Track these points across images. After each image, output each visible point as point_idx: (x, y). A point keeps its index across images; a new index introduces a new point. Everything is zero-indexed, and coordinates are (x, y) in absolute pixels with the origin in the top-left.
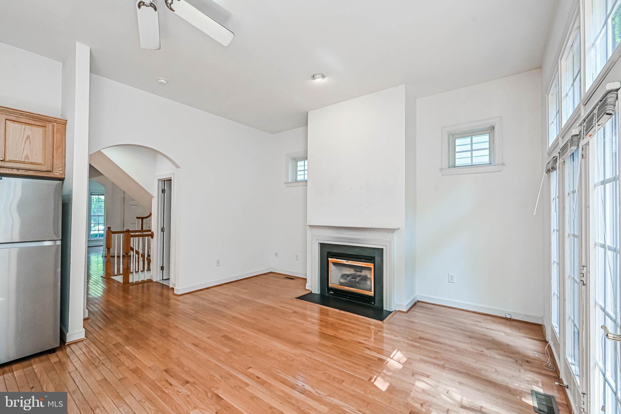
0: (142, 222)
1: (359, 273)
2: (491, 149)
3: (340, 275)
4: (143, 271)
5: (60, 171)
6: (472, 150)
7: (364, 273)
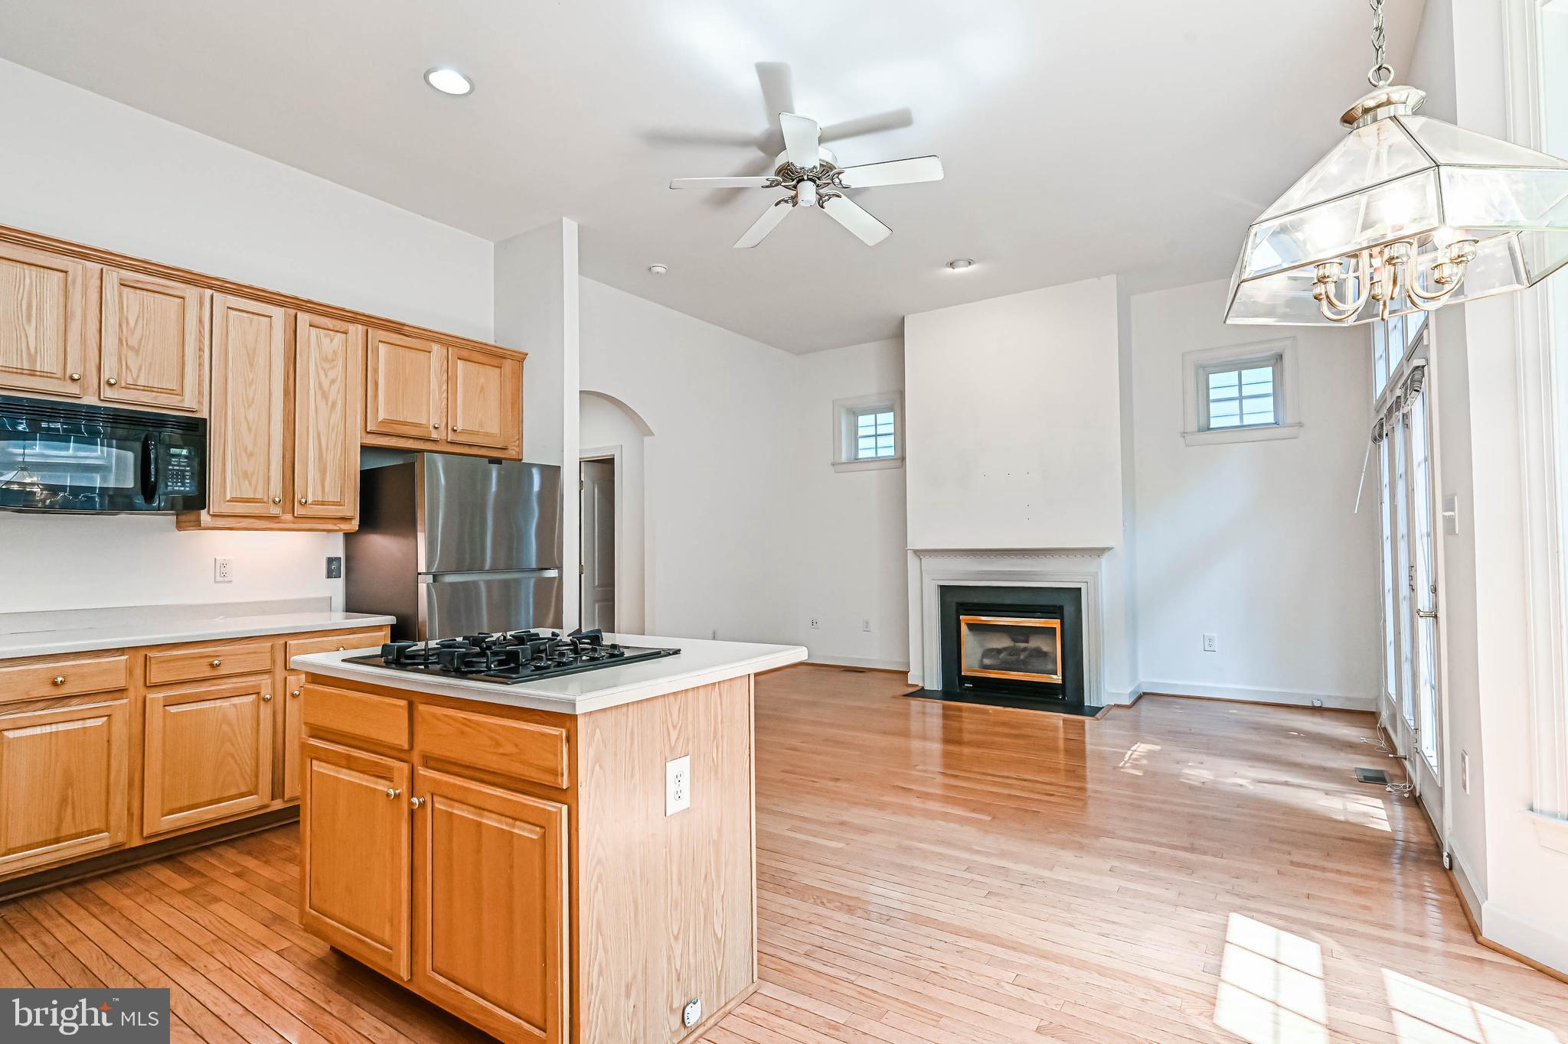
1: (1023, 645)
2: (1277, 394)
3: (979, 652)
5: (516, 447)
6: (1241, 398)
7: (1035, 643)
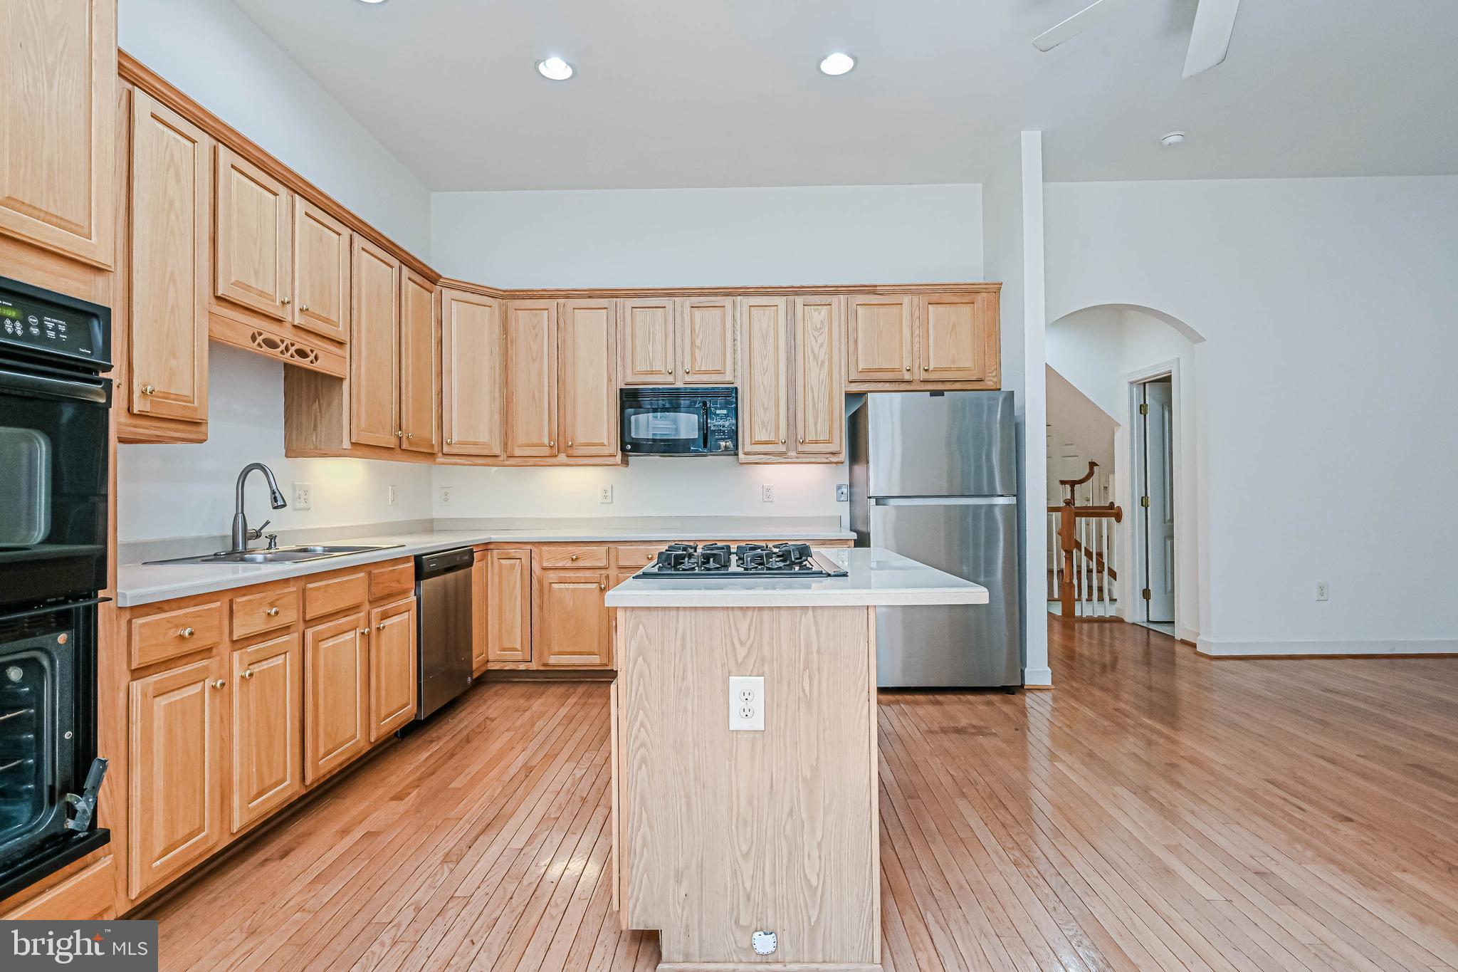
0: (1073, 491)
4: (1090, 599)
5: (994, 377)
